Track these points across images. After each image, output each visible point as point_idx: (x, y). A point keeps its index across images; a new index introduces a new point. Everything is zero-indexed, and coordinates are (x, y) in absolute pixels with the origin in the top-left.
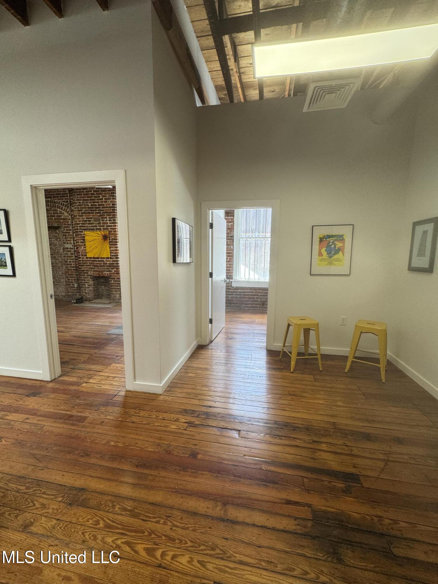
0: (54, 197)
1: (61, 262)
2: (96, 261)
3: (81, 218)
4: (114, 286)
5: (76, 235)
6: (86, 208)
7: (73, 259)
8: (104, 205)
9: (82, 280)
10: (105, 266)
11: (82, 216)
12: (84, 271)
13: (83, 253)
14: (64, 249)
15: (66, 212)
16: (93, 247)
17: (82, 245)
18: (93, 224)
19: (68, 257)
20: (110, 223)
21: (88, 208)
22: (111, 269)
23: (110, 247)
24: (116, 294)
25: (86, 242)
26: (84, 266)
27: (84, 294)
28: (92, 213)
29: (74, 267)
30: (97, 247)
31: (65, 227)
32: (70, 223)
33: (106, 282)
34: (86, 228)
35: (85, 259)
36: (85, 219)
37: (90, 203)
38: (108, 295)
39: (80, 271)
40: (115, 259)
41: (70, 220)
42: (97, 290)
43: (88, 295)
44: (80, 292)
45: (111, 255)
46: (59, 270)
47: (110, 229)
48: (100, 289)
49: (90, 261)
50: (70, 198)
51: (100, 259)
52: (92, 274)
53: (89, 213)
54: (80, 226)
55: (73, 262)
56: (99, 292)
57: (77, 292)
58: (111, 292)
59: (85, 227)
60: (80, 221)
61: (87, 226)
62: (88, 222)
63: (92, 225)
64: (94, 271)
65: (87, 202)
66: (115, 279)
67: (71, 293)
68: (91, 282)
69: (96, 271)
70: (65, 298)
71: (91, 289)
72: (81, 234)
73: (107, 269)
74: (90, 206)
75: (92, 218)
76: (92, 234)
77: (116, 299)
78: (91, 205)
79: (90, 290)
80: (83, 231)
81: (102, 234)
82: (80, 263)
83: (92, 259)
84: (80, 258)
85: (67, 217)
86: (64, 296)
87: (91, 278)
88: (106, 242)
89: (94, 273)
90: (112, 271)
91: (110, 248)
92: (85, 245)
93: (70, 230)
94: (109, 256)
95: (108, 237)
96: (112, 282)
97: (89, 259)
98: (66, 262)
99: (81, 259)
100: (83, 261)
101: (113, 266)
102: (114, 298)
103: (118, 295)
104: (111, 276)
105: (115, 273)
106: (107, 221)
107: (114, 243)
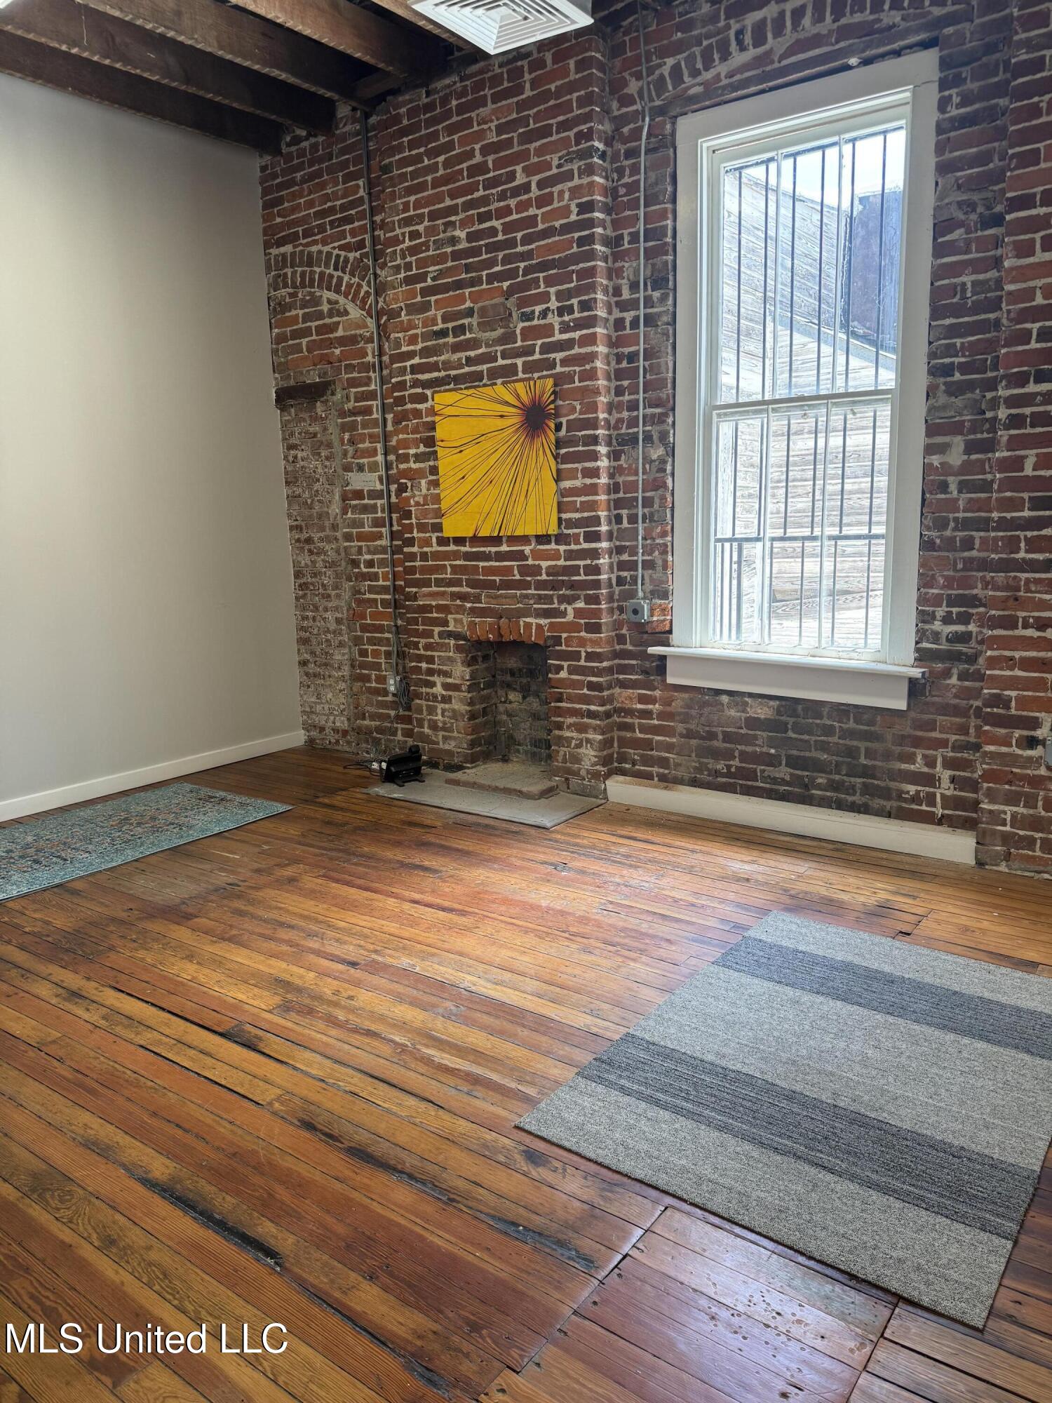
0: (307, 234)
1: (333, 564)
2: (487, 557)
3: (418, 319)
4: (570, 699)
5: (396, 422)
6: (441, 259)
7: (383, 550)
8: (532, 221)
9: (420, 658)
10: (526, 585)
11: (425, 307)
12: (427, 609)
13: (425, 514)
14: (344, 498)
15: (353, 301)
16: (471, 479)
17: (420, 474)
18: (474, 344)
19: (361, 537)
20: (565, 328)
21: (456, 255)
22: (560, 602)
23: (558, 471)
24: (579, 746)
25: (441, 453)
26: (427, 583)
27: (426, 730)
28: (474, 282)
29: (384, 590)
30: (491, 475)
31: (353, 383)
32: (369, 358)
33: (531, 673)
34: (443, 374)
35: (436, 548)
36: (441, 326)
37: (463, 224)
38: (537, 743)
39: (410, 609)
40: (586, 546)
41: (370, 340)
42: (485, 712)
43: (445, 738)
44: (408, 720)
45: (560, 520)
46: (324, 603)
47: (564, 362)
48: (501, 708)
49: (456, 555)
50: (373, 222)
51: (504, 548)
52: (463, 629)
53: (459, 285)
54: (415, 369)
55: (382, 563)
56: (496, 723)
57: (399, 719)
58: (557, 732)
59: (434, 367)
60: (413, 340)
61: (447, 365)
62: (450, 340)
63: (472, 354)
64: (473, 611)
65: (447, 225)
66: (576, 656)
67: (372, 717)
68: (460, 672)
69: (483, 613)
70: (349, 743)
71: (457, 705)
72: (418, 414)
73: (540, 599)
74: (463, 245)
75: (470, 312)
76: (471, 402)
77: (576, 774)
78: (471, 237)
79: (455, 715)
80: (429, 392)
81: (518, 397)
82: (412, 570)
83: (467, 549)
84: (411, 542)
85: (359, 327)
86: (345, 733)
87: (458, 649)
88: (538, 442)
89: (472, 625)
90: (564, 614)
91: (559, 478)
92: (434, 470)
93: (372, 396)
94: (553, 529)
95: (549, 416)
96: (563, 674)
97: (452, 547)
98: (355, 563)
99: (415, 549)
100: (424, 557)
101: (572, 586)
102: (568, 764)
103: (593, 753)
104: (558, 641)
105: (582, 621)
106: (550, 315)
107: (581, 448)
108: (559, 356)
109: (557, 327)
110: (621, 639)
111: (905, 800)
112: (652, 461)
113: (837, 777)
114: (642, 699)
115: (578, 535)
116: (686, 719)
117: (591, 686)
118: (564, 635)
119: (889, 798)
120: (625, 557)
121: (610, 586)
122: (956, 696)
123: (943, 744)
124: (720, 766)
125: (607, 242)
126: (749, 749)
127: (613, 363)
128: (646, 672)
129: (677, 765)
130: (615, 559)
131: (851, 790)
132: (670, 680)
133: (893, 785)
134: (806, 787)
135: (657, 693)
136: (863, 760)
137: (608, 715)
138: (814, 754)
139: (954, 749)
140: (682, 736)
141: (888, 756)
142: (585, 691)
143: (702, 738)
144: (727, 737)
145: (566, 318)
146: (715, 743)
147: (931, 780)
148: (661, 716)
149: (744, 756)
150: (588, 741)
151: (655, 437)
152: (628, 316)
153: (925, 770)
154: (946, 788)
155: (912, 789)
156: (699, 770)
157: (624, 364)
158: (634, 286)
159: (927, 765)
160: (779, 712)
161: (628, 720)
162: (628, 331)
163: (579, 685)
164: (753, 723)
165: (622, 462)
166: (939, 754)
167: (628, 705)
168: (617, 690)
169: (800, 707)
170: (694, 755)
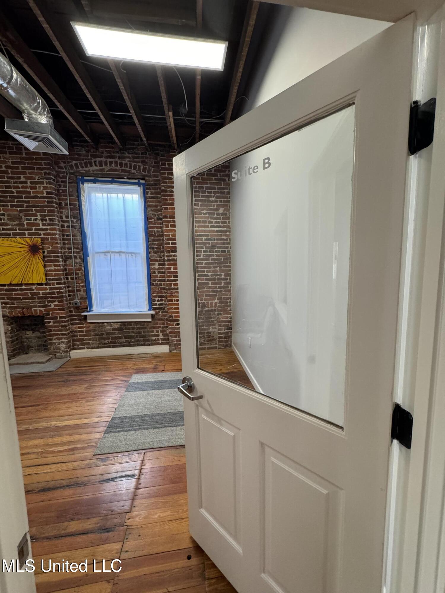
4: (54, 331)
8: (29, 192)
10: (35, 298)
16: (7, 266)
18: (6, 224)
20: (44, 225)
22: (48, 303)
23: (45, 265)
24: (59, 344)
28: (3, 206)
30: (17, 264)
33: (39, 325)
38: (42, 346)
40: (57, 286)
45: (46, 279)
47: (44, 234)
49: (1, 290)
51: (24, 287)
52: (7, 314)
58: (50, 341)
63: (5, 227)
64: (11, 308)
66: (56, 318)
68: (6, 328)
73: (40, 302)
75: (3, 215)
77: (58, 352)
81: (27, 242)
83: (6, 288)
87: (5, 320)
88: (36, 256)
89: (11, 312)
90: (50, 306)
94: (44, 281)
95: (40, 249)
96: (51, 324)
101: (52, 298)
102: (55, 350)
103: (64, 345)
104: (48, 314)
105: (57, 308)
106: (38, 220)
107: (53, 259)
108: (42, 232)
109: (41, 224)
110: (71, 312)
111: (153, 341)
112: (77, 263)
113: (137, 339)
114: (79, 328)
115: (54, 283)
116: (94, 331)
117: (62, 326)
118: (51, 312)
119: (149, 341)
120: (70, 289)
121: (66, 297)
122: (161, 317)
123: (160, 327)
124: (106, 342)
125: (56, 203)
126: (114, 336)
127: (61, 236)
128: (80, 320)
129: (92, 344)
130: (67, 289)
131: (141, 341)
132: (88, 321)
133: (150, 338)
134: (130, 343)
135: (85, 325)
136: (143, 334)
137: (69, 333)
138: (131, 334)
139: (162, 328)
140: (93, 336)
141: (148, 332)
142: (60, 328)
143: (100, 335)
144: (107, 334)
145: (44, 222)
146: (104, 336)
147: (158, 336)
148: (86, 331)
149: (112, 338)
150: (62, 342)
151: (78, 257)
152: (66, 225)
153: (156, 333)
154: (161, 337)
155: (154, 338)
156: (100, 344)
157: (65, 237)
158: (67, 217)
159: (157, 332)
160: (121, 326)
161: (75, 334)
162: (66, 228)
163: (58, 326)
164: (114, 329)
165: (67, 263)
166: (159, 330)
167: (75, 330)
168: (71, 326)
169: (126, 324)
170: (97, 340)
